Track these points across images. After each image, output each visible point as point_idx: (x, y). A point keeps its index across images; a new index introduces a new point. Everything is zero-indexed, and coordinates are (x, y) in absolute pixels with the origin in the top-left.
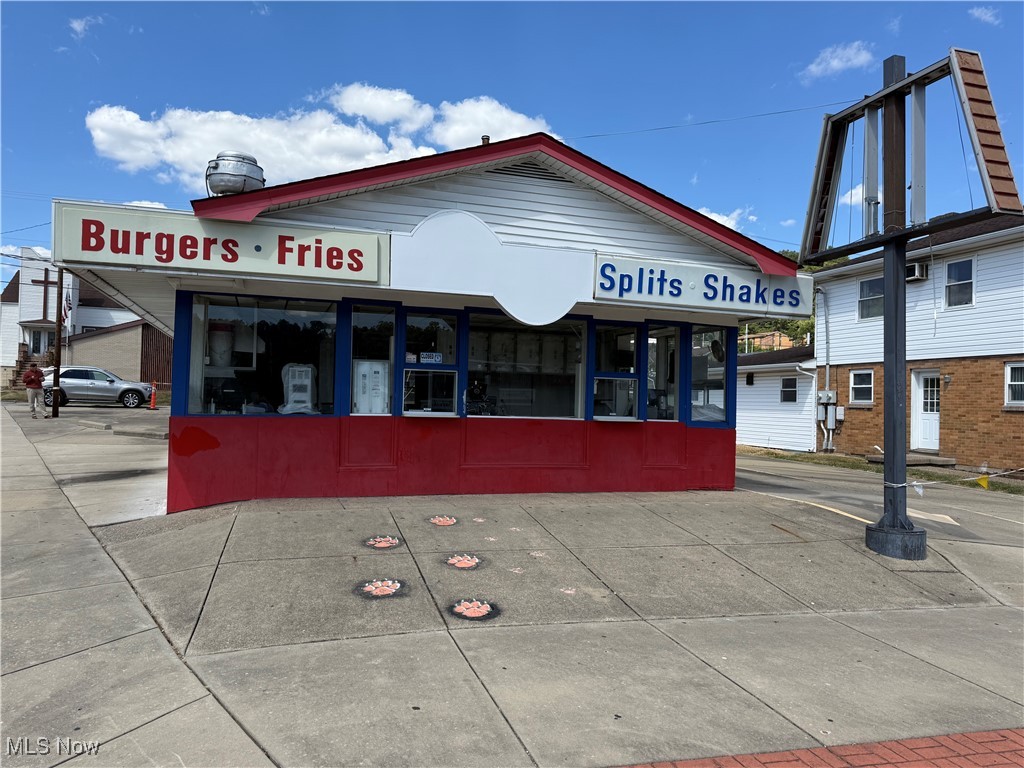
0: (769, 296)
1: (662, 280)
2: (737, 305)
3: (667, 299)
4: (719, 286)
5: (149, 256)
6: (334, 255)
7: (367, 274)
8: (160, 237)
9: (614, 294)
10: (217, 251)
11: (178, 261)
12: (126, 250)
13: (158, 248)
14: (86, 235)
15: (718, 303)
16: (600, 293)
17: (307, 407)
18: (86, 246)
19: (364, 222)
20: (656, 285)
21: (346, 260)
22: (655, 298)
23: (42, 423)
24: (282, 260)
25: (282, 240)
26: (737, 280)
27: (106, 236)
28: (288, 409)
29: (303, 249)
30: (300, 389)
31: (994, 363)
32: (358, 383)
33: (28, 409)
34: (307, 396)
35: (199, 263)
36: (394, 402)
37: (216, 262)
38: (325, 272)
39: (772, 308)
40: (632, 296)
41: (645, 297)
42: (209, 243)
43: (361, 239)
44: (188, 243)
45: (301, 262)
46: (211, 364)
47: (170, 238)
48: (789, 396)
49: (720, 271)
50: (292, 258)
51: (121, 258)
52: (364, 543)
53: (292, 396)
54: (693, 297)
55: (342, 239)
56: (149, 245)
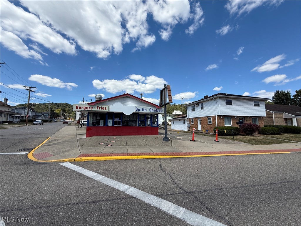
0: (158, 111)
1: (144, 109)
2: (154, 112)
3: (144, 111)
4: (151, 110)
5: (83, 109)
6: (103, 108)
7: (107, 110)
8: (84, 107)
9: (138, 111)
10: (90, 108)
11: (86, 110)
12: (80, 109)
13: (84, 108)
14: (76, 107)
15: (151, 112)
16: (136, 111)
17: (102, 125)
18: (76, 108)
19: (107, 104)
20: (143, 110)
21: (105, 109)
22: (143, 111)
23: (80, 128)
24: (97, 109)
25: (97, 107)
26: (154, 109)
27: (79, 107)
28: (100, 125)
29: (100, 108)
30: (102, 123)
31: (206, 118)
32: (109, 122)
33: (78, 126)
34: (102, 124)
35: (88, 110)
36: (113, 125)
37: (90, 109)
38: (102, 110)
39: (159, 112)
40: (140, 111)
41: (142, 111)
42: (89, 107)
43: (106, 106)
44: (87, 108)
45: (99, 109)
46: (93, 120)
47: (85, 107)
48: (184, 123)
49: (151, 108)
50: (98, 109)
51: (80, 110)
52: (104, 140)
53: (101, 124)
54: (148, 111)
55: (104, 106)
56: (83, 108)
